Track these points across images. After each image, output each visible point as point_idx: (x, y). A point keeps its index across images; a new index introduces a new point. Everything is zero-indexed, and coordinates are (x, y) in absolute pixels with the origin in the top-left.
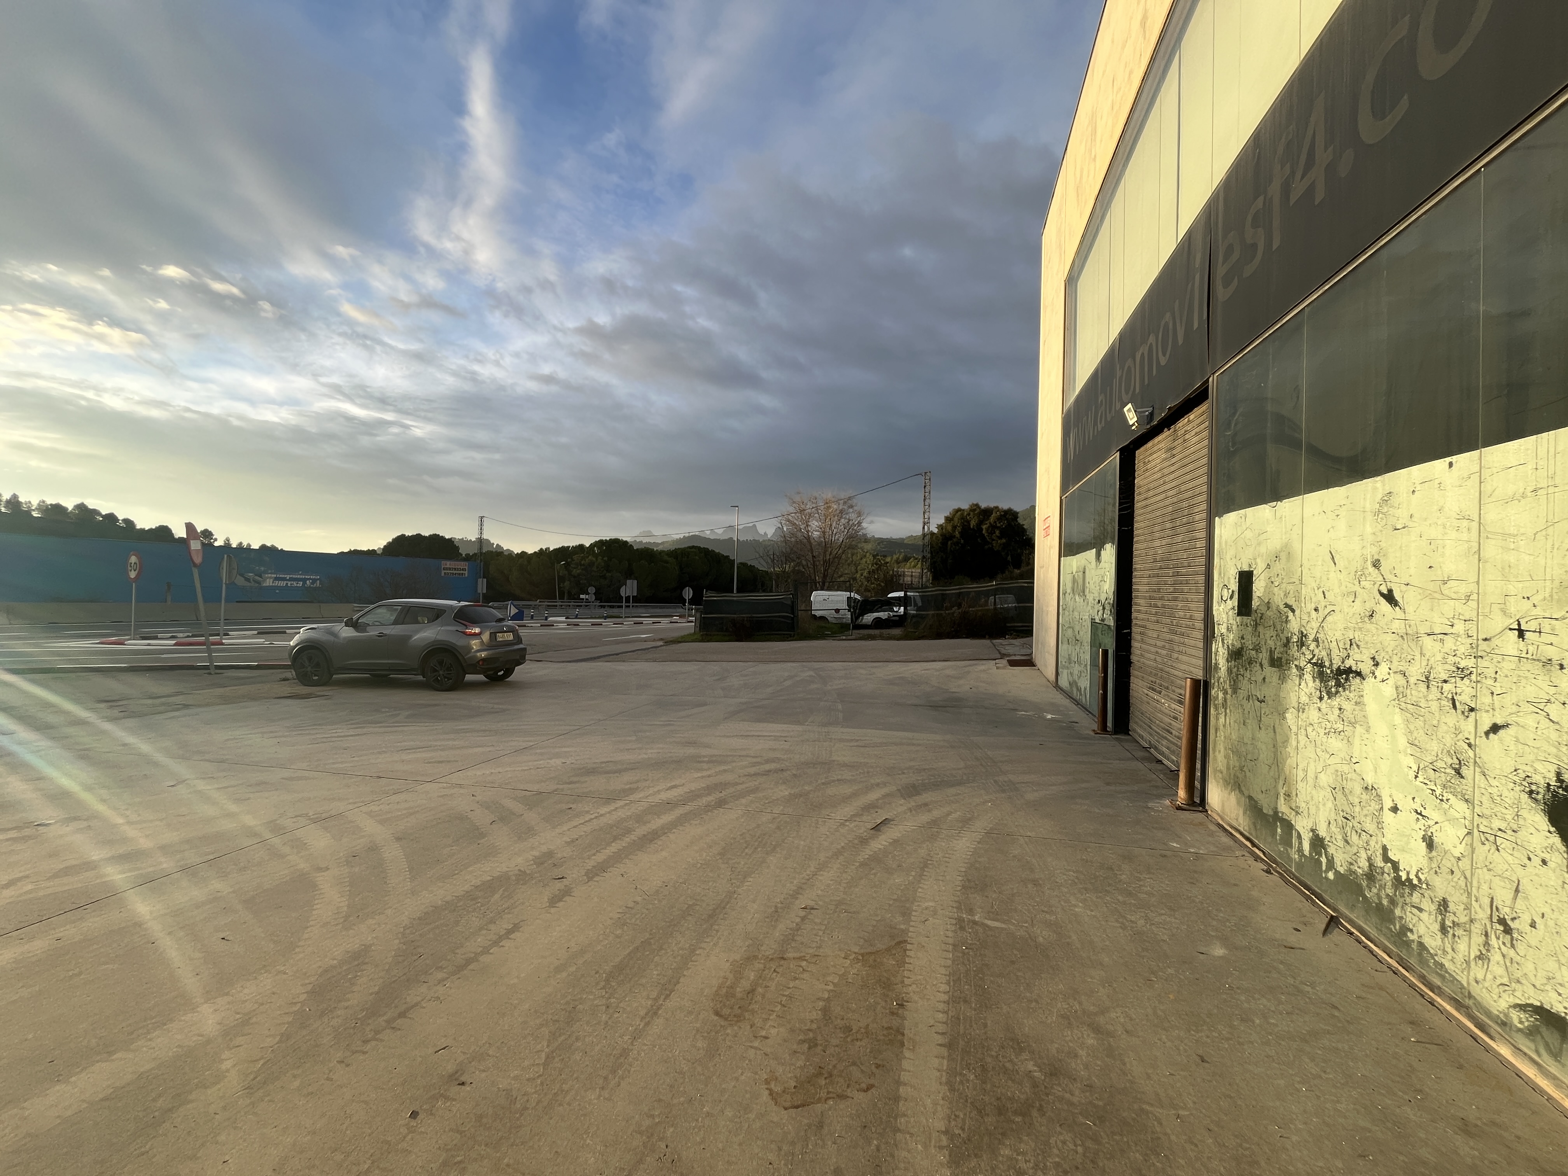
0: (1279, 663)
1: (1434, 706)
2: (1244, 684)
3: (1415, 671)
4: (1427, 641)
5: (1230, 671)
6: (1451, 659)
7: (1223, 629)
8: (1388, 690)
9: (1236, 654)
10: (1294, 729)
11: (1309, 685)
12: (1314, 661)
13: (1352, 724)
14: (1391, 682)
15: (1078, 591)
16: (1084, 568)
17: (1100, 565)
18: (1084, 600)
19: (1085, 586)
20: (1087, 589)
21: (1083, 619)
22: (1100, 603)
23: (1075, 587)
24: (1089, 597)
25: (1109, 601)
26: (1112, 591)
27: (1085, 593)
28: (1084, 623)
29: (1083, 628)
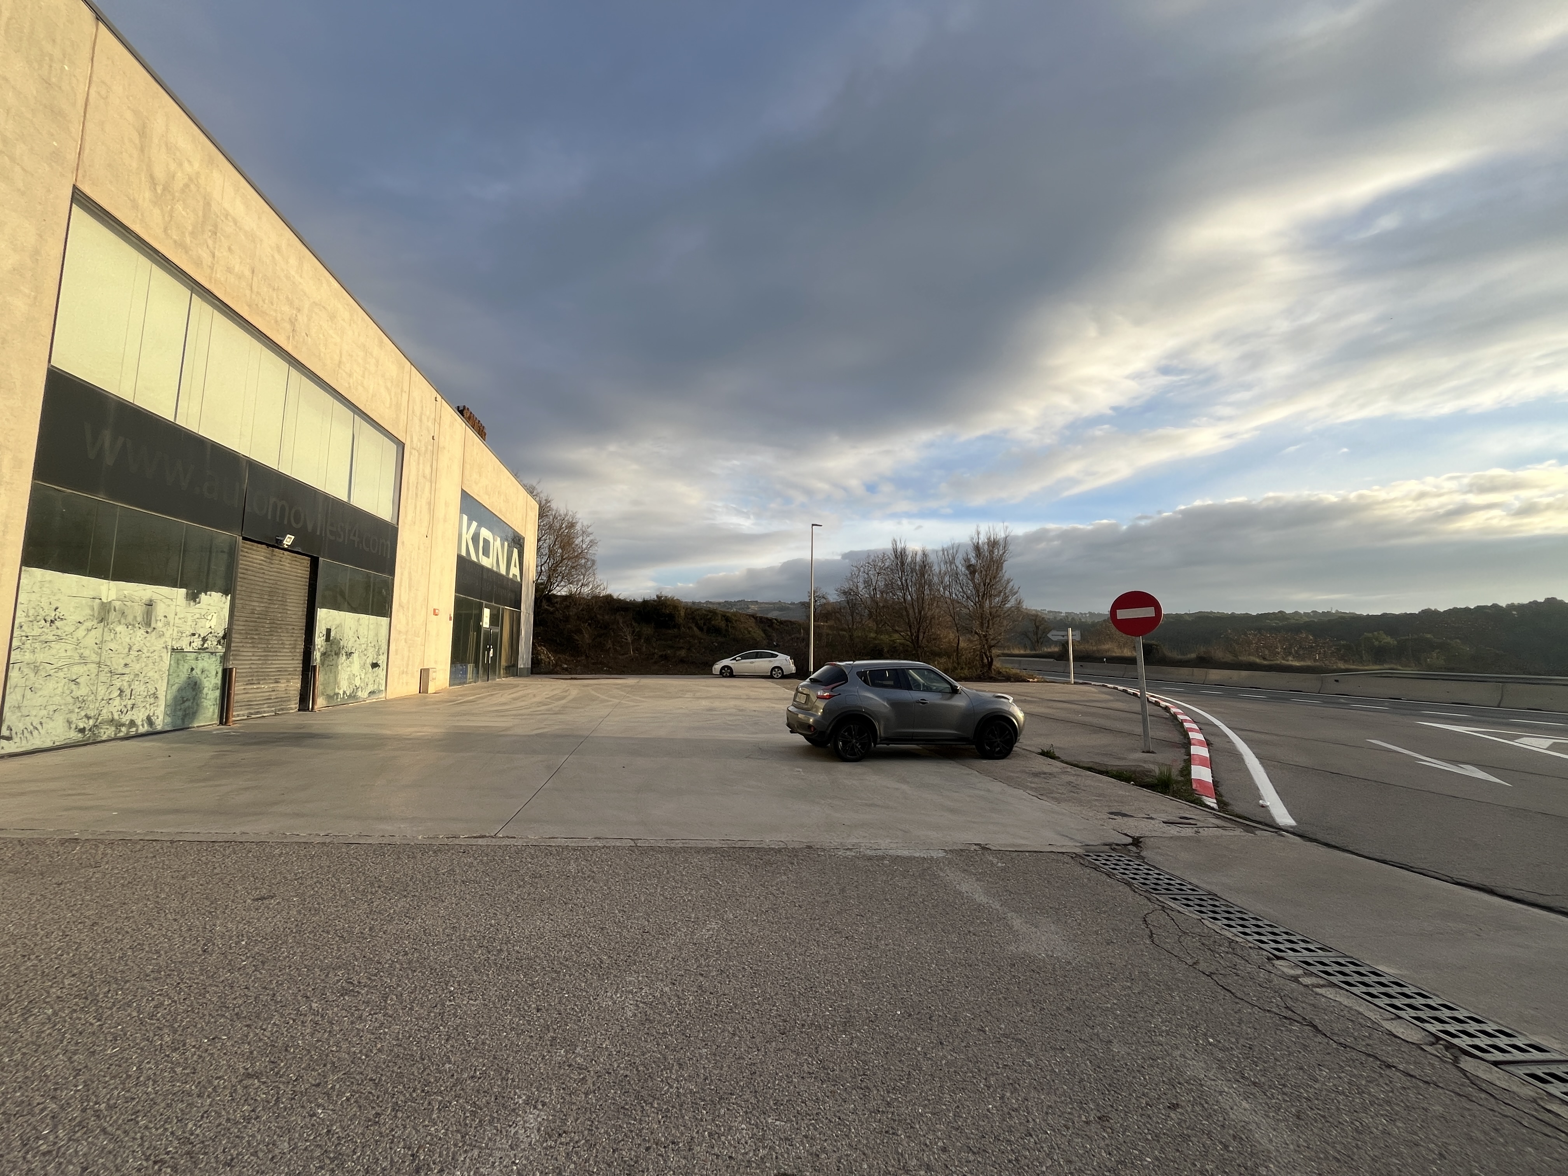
0: (337, 654)
1: (362, 656)
2: (326, 663)
3: (361, 651)
4: (362, 645)
5: (321, 660)
6: (365, 648)
7: (319, 647)
8: (357, 655)
9: (324, 654)
10: (340, 669)
11: (344, 657)
12: (346, 652)
13: (352, 663)
14: (358, 653)
15: (123, 621)
16: (151, 601)
17: (198, 606)
18: (147, 632)
19: (153, 618)
20: (158, 622)
21: (145, 651)
22: (197, 636)
23: (113, 616)
24: (164, 630)
25: (216, 634)
26: (223, 628)
27: (153, 625)
28: (148, 655)
29: (145, 660)
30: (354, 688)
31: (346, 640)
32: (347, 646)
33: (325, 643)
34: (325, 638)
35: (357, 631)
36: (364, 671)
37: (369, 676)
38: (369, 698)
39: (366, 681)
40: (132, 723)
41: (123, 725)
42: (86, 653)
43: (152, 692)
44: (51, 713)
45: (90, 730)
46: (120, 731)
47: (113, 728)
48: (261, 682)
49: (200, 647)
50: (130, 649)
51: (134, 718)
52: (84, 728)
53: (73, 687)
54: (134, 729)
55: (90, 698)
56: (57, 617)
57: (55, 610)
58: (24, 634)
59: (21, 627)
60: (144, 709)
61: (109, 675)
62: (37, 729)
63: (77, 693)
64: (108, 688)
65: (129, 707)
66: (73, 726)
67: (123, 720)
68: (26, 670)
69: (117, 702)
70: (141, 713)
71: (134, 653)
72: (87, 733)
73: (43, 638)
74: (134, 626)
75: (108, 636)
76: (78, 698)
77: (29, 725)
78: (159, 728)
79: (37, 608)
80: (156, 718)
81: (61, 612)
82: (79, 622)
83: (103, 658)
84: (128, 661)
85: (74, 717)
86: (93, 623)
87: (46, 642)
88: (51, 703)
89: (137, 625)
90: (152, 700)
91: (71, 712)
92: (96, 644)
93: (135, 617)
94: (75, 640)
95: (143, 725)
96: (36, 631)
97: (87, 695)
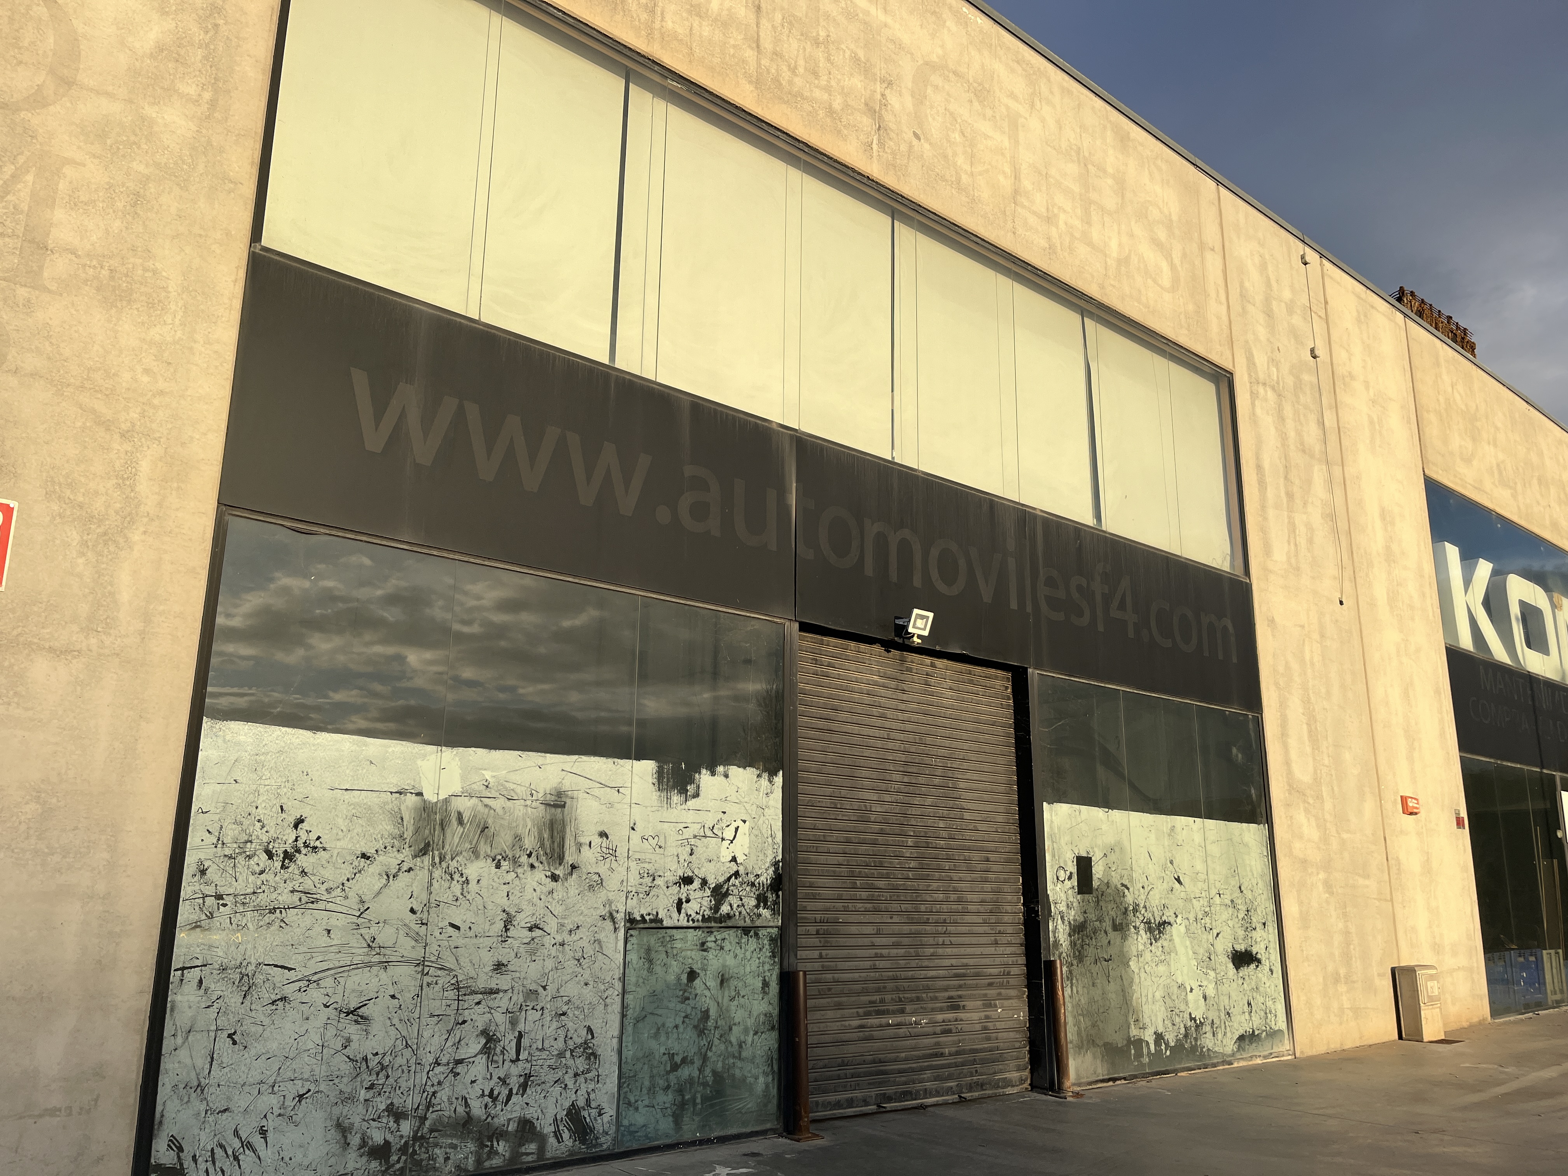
0: (1120, 927)
1: (1200, 931)
2: (1090, 951)
3: (1192, 917)
4: (1194, 901)
6: (1203, 909)
7: (1062, 907)
8: (1182, 929)
9: (1078, 929)
10: (1136, 971)
11: (1144, 936)
12: (1145, 920)
13: (1169, 953)
14: (1183, 925)
15: (484, 848)
16: (560, 794)
17: (692, 803)
18: (554, 878)
19: (569, 842)
20: (585, 849)
21: (551, 925)
22: (697, 884)
23: (455, 835)
24: (603, 869)
25: (752, 878)
26: (770, 859)
27: (569, 859)
28: (559, 939)
29: (553, 951)
30: (1189, 1024)
31: (1143, 887)
32: (1147, 904)
33: (1079, 897)
34: (1076, 884)
35: (1171, 862)
36: (1212, 974)
37: (1229, 989)
38: (1241, 1055)
39: (1222, 1003)
40: (526, 1127)
41: (500, 1134)
42: (385, 936)
43: (579, 1041)
44: (290, 1103)
45: (403, 1149)
46: (493, 1153)
47: (471, 1146)
48: (909, 1008)
49: (708, 913)
50: (508, 923)
51: (531, 1113)
52: (387, 1143)
53: (352, 1030)
54: (532, 1147)
55: (400, 1061)
56: (300, 844)
57: (296, 826)
58: (210, 890)
59: (203, 872)
60: (557, 1089)
61: (452, 994)
62: (249, 1146)
63: (362, 1045)
64: (449, 1032)
65: (514, 1082)
66: (355, 1140)
67: (500, 1120)
68: (216, 987)
69: (479, 1068)
70: (551, 1101)
71: (519, 933)
72: (394, 1158)
73: (263, 899)
74: (515, 861)
75: (444, 891)
76: (365, 1059)
77: (229, 1135)
78: (606, 1142)
79: (246, 822)
80: (594, 1112)
81: (313, 828)
82: (364, 856)
83: (433, 948)
84: (504, 954)
85: (355, 1115)
86: (401, 857)
87: (273, 911)
88: (290, 1074)
89: (524, 859)
90: (581, 1064)
91: (349, 1099)
92: (412, 911)
93: (518, 838)
94: (353, 901)
95: (558, 1135)
96: (245, 882)
97: (393, 1052)
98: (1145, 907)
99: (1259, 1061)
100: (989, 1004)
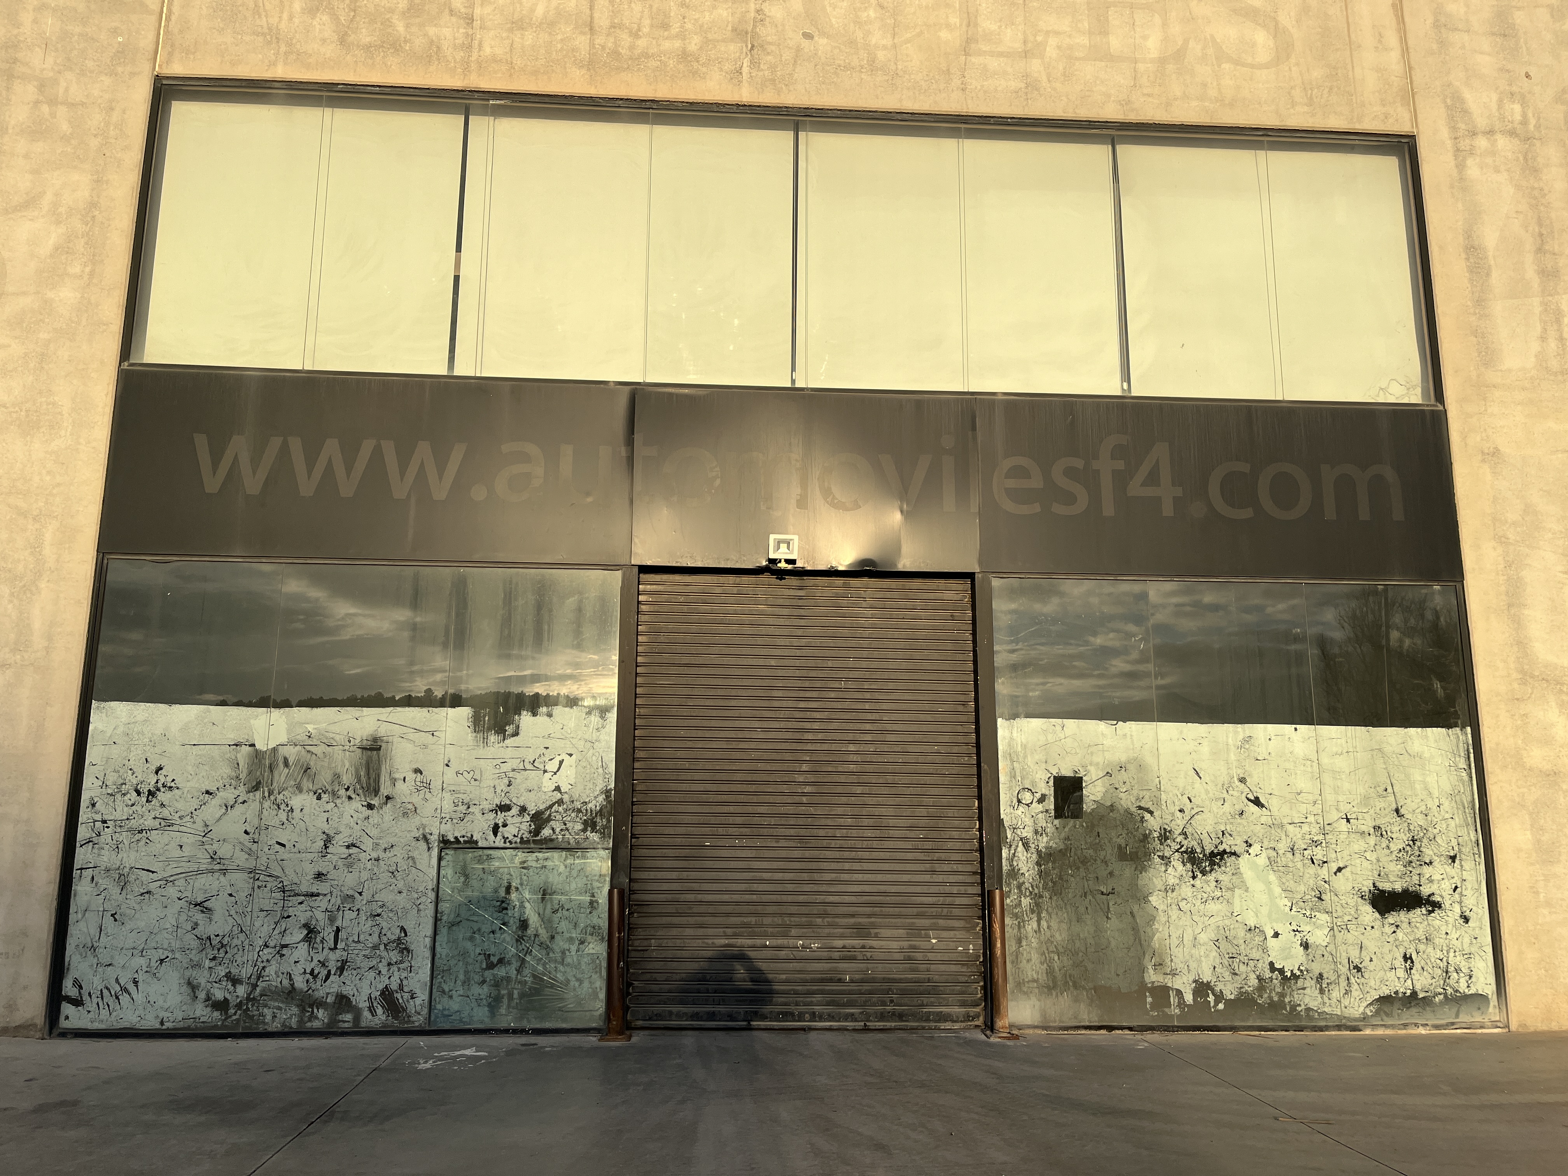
0: (1135, 858)
1: (1299, 865)
2: (1077, 885)
3: (1282, 847)
4: (1290, 828)
5: (1044, 874)
6: (1308, 837)
7: (1027, 833)
8: (1262, 861)
9: (1057, 858)
10: (1162, 907)
11: (1178, 868)
12: (1183, 849)
13: (1231, 889)
14: (1264, 855)
15: (306, 784)
16: (375, 740)
17: (509, 742)
18: (370, 807)
19: (384, 779)
20: (400, 784)
21: (367, 844)
22: (515, 811)
23: (281, 775)
24: (417, 799)
25: (578, 805)
26: (600, 786)
27: (384, 791)
28: (374, 855)
29: (369, 865)
30: (1267, 974)
31: (1181, 811)
32: (1189, 830)
33: (1056, 822)
34: (1052, 807)
35: (1242, 780)
36: (1323, 918)
37: (1361, 937)
38: (1382, 1020)
39: (1344, 954)
40: (343, 1002)
41: (320, 1004)
42: (224, 851)
43: (393, 938)
44: (154, 964)
45: (239, 1006)
46: (313, 1017)
47: (295, 1010)
48: (794, 932)
49: (526, 835)
50: (328, 841)
51: (348, 990)
52: (226, 999)
53: (199, 917)
54: (348, 1017)
55: (235, 942)
56: (160, 785)
57: (157, 773)
58: (98, 817)
59: (93, 805)
60: (372, 974)
61: (279, 895)
62: (126, 991)
63: (207, 929)
64: (276, 923)
65: (333, 966)
66: (202, 995)
67: (320, 993)
68: (103, 882)
69: (302, 950)
70: (365, 984)
71: (338, 849)
72: (232, 1011)
73: (133, 823)
74: (334, 794)
75: (272, 817)
76: (209, 938)
77: (113, 981)
78: (418, 1021)
79: (122, 771)
80: (406, 996)
81: (170, 773)
82: (208, 792)
83: (263, 860)
84: (323, 866)
85: (202, 978)
86: (237, 793)
87: (141, 832)
88: (154, 945)
89: (342, 792)
90: (394, 956)
91: (198, 966)
92: (246, 832)
93: (337, 776)
94: (199, 826)
95: (372, 1010)
96: (121, 812)
97: (231, 935)
98: (1184, 834)
99: (1422, 1031)
100: (915, 932)
